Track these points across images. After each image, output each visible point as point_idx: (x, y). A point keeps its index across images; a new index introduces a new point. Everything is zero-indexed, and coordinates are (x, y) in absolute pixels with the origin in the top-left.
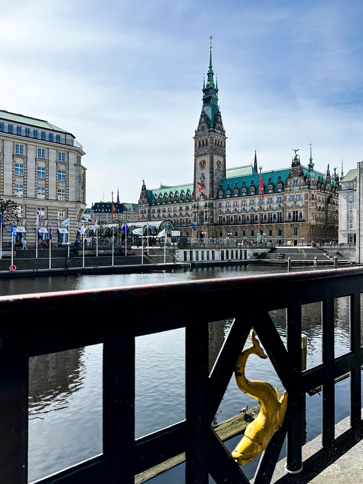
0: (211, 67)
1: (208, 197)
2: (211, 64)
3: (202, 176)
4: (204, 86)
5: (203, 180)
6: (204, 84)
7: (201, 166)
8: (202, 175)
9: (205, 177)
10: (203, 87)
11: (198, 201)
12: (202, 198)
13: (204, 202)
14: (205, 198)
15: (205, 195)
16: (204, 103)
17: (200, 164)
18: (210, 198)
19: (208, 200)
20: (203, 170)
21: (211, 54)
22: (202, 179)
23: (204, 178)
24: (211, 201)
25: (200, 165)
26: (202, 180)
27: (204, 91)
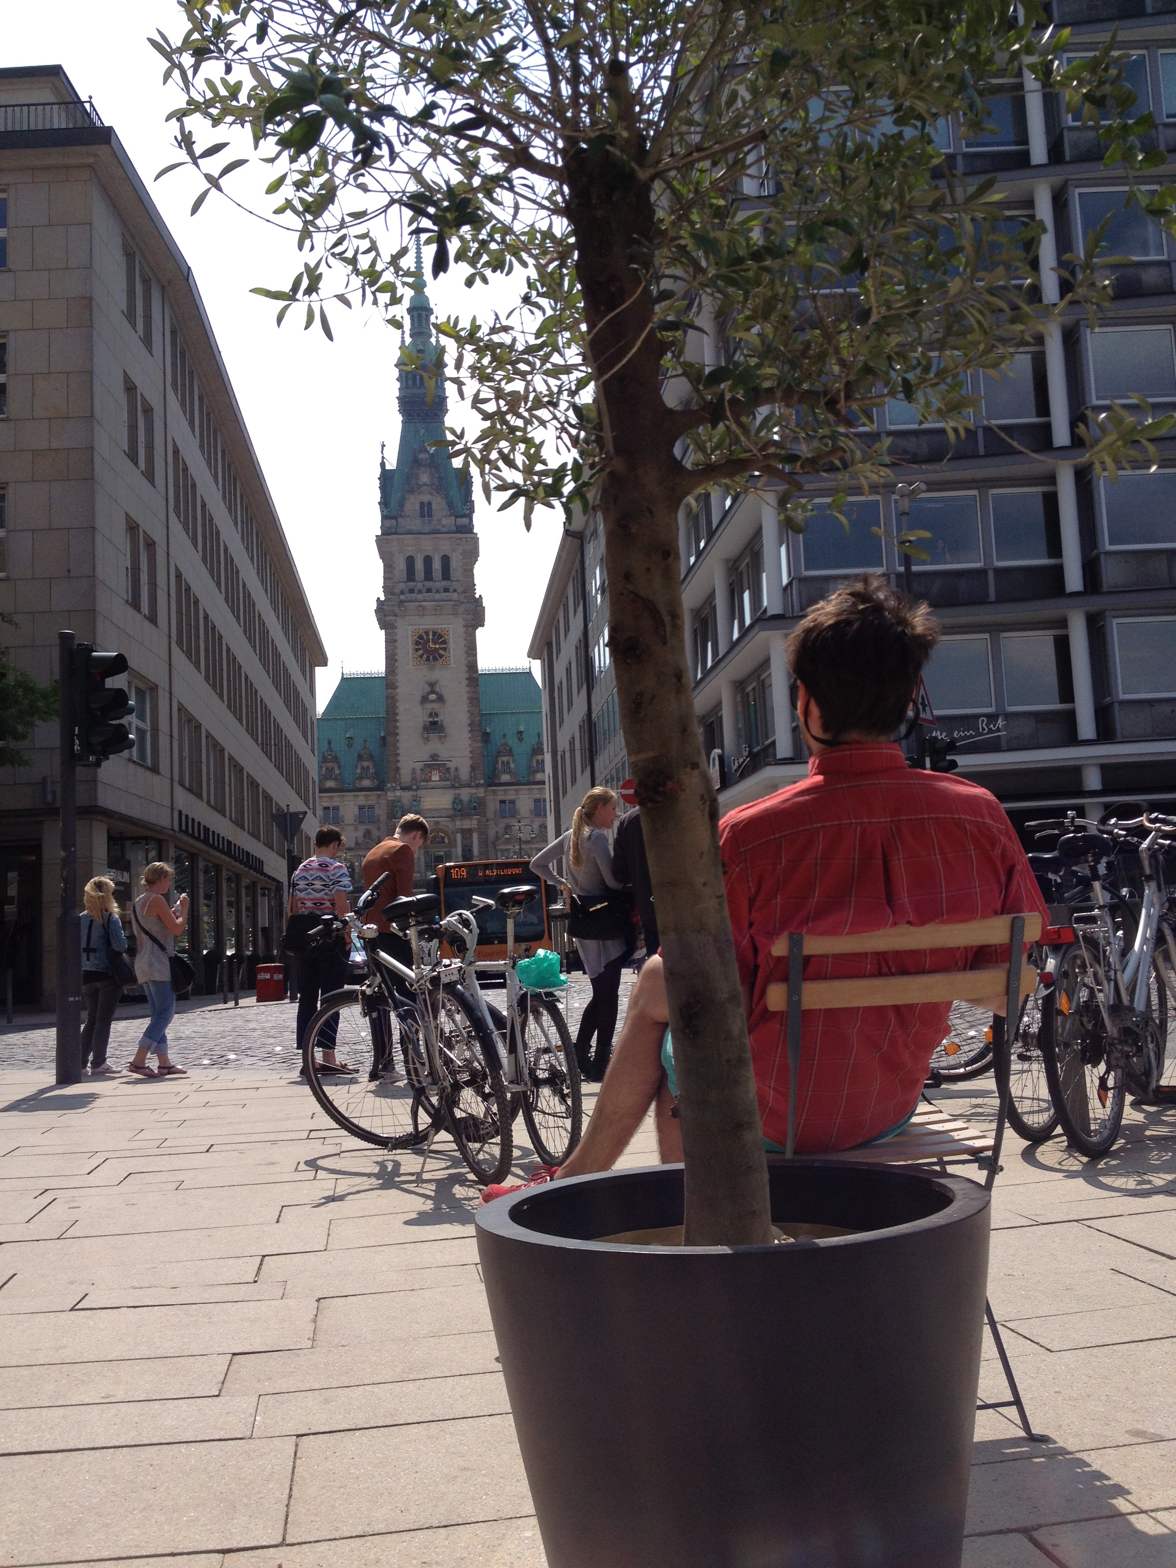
1: (465, 773)
3: (432, 692)
5: (436, 706)
7: (421, 652)
8: (428, 689)
9: (446, 696)
11: (418, 788)
12: (435, 777)
13: (452, 791)
14: (453, 781)
15: (452, 765)
17: (417, 643)
18: (473, 777)
19: (469, 786)
20: (432, 668)
22: (433, 701)
23: (441, 699)
24: (481, 792)
25: (417, 650)
26: (430, 706)
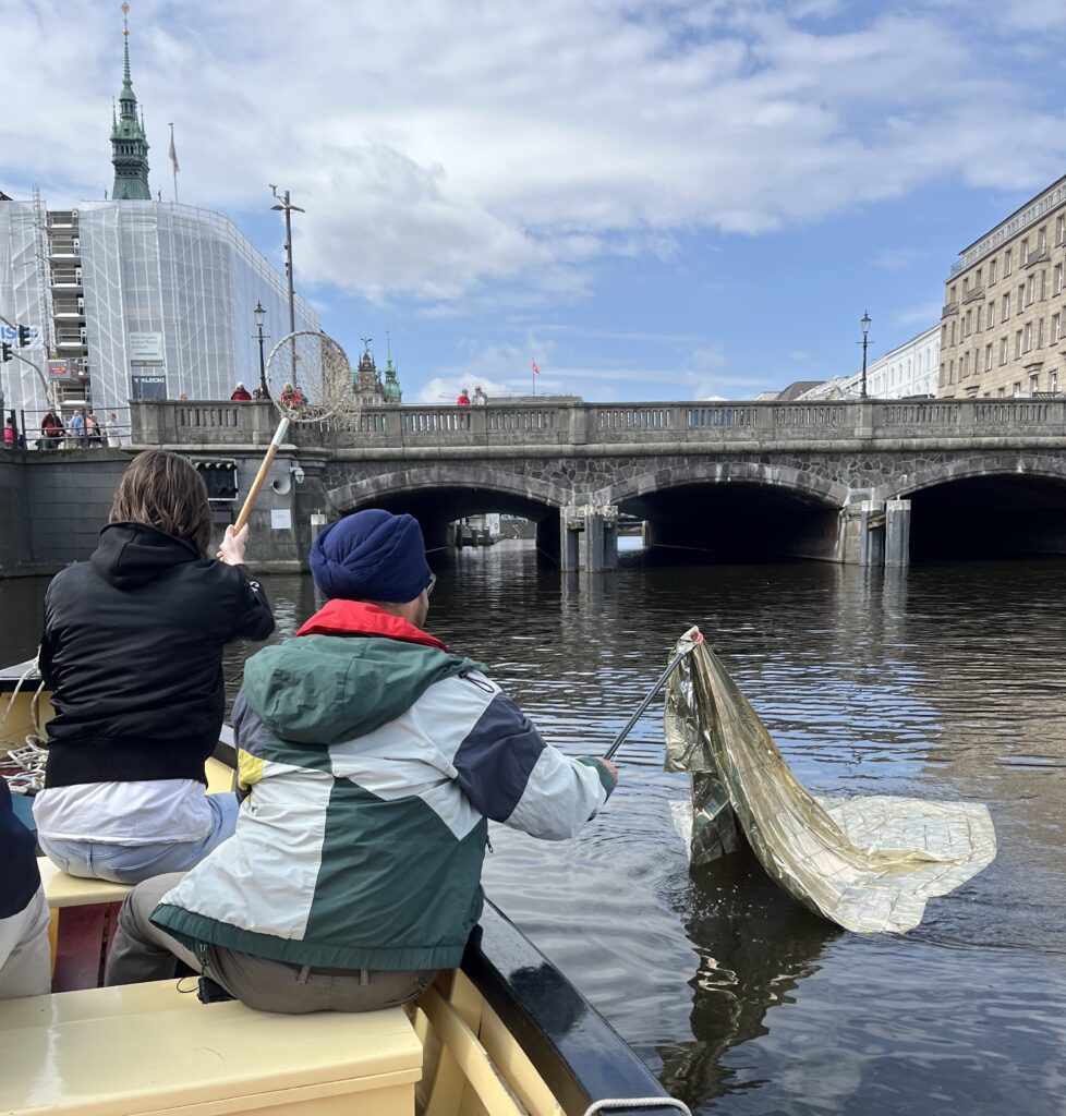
0: (128, 84)
2: (127, 75)
4: (115, 128)
6: (115, 123)
10: (112, 131)
16: (118, 172)
21: (127, 49)
27: (116, 141)
